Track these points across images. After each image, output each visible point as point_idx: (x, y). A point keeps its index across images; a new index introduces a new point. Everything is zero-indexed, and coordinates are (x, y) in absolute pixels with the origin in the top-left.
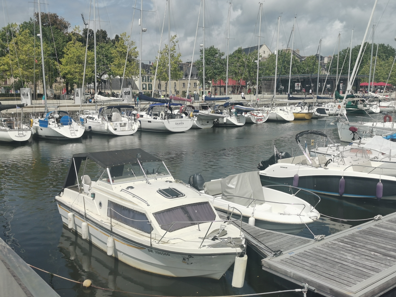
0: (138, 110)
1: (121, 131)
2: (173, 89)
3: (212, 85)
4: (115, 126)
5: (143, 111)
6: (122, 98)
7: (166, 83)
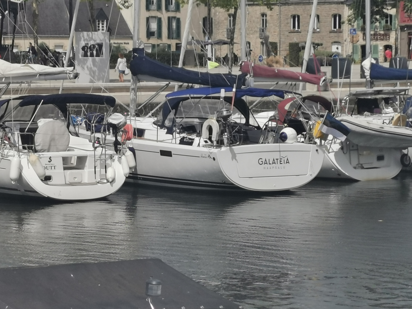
0: (128, 111)
1: (66, 185)
2: (258, 35)
3: (396, 23)
4: (46, 168)
5: (146, 114)
6: (72, 68)
7: (230, 15)
